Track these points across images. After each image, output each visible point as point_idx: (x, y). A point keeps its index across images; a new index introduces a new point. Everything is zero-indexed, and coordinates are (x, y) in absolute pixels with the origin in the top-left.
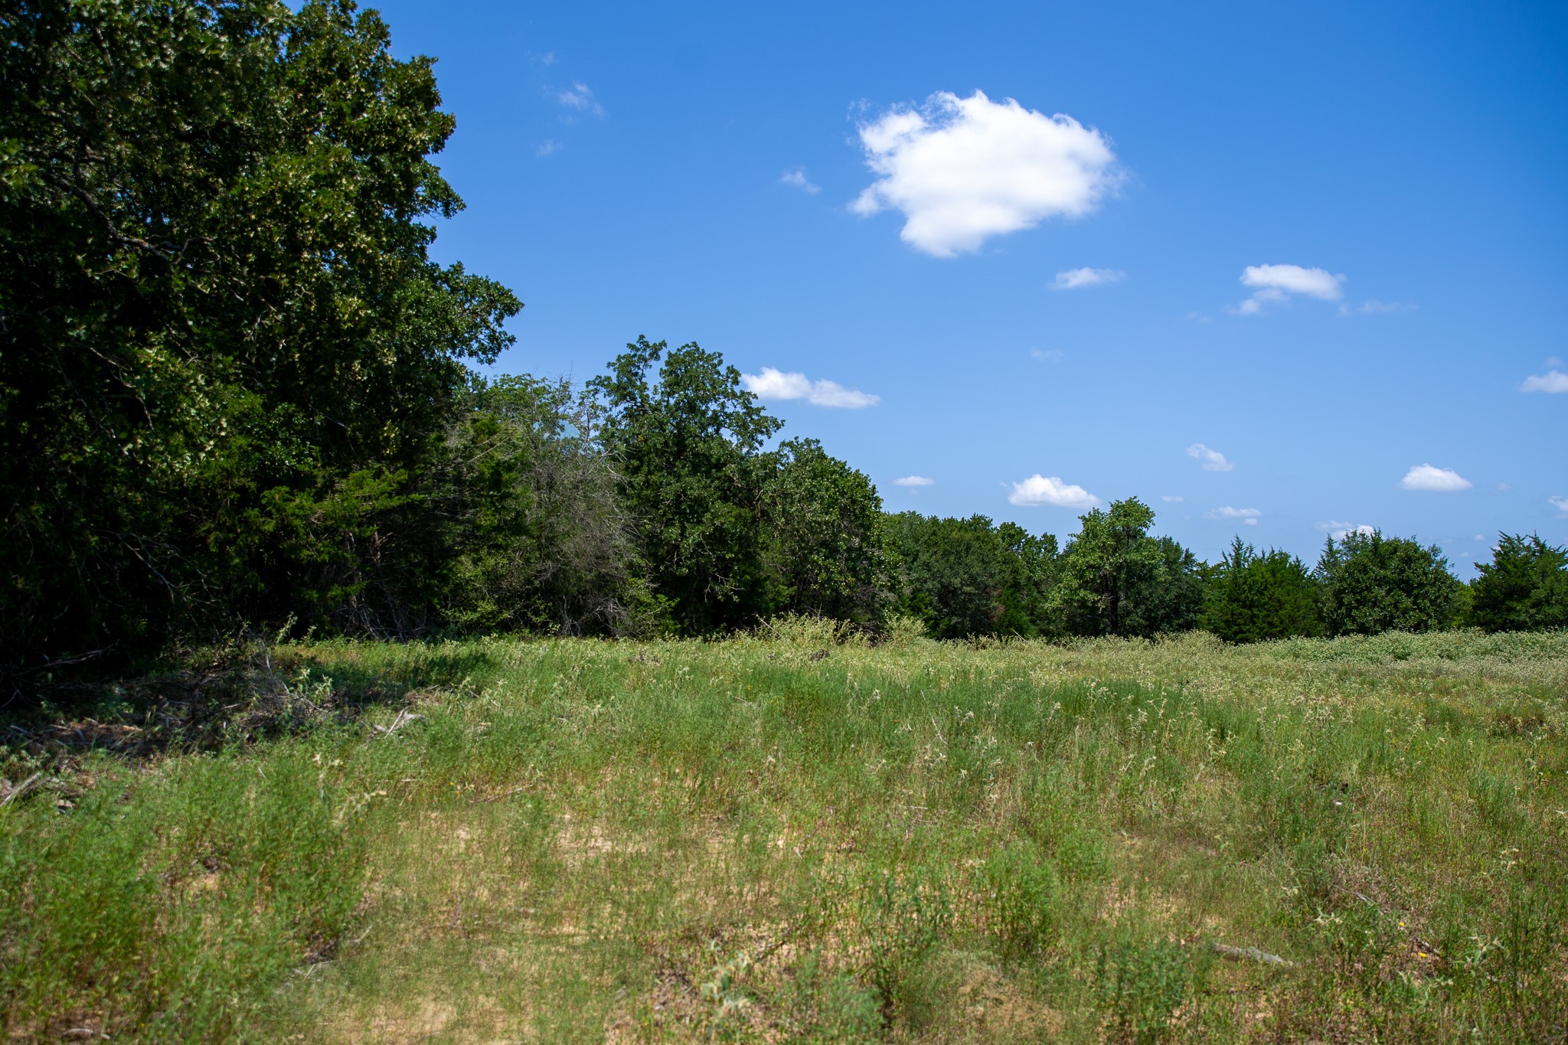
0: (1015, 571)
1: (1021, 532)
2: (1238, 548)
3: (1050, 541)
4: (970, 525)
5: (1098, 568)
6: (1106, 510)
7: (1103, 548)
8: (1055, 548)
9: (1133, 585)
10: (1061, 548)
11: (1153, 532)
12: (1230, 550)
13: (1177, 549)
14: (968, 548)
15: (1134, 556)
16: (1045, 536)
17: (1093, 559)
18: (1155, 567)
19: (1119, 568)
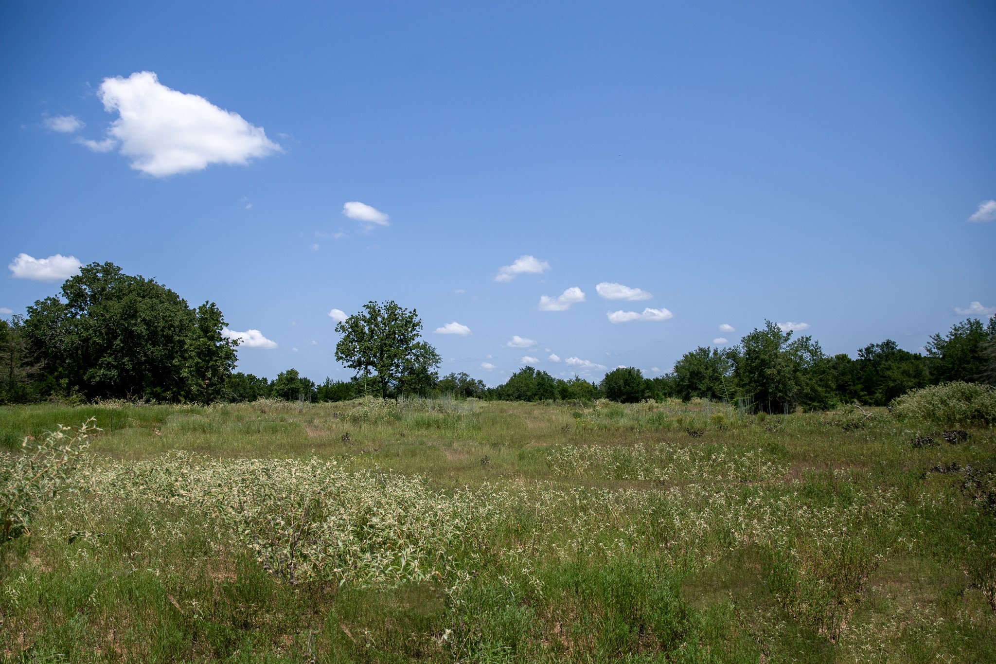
0: (254, 391)
1: (255, 377)
2: (328, 380)
3: (265, 380)
4: (237, 376)
5: (283, 390)
6: (285, 372)
7: (284, 384)
8: (267, 383)
9: (293, 394)
10: (269, 383)
11: (300, 376)
12: (325, 381)
13: (309, 381)
14: (238, 385)
15: (293, 386)
16: (263, 378)
17: (281, 387)
18: (299, 389)
19: (289, 389)
